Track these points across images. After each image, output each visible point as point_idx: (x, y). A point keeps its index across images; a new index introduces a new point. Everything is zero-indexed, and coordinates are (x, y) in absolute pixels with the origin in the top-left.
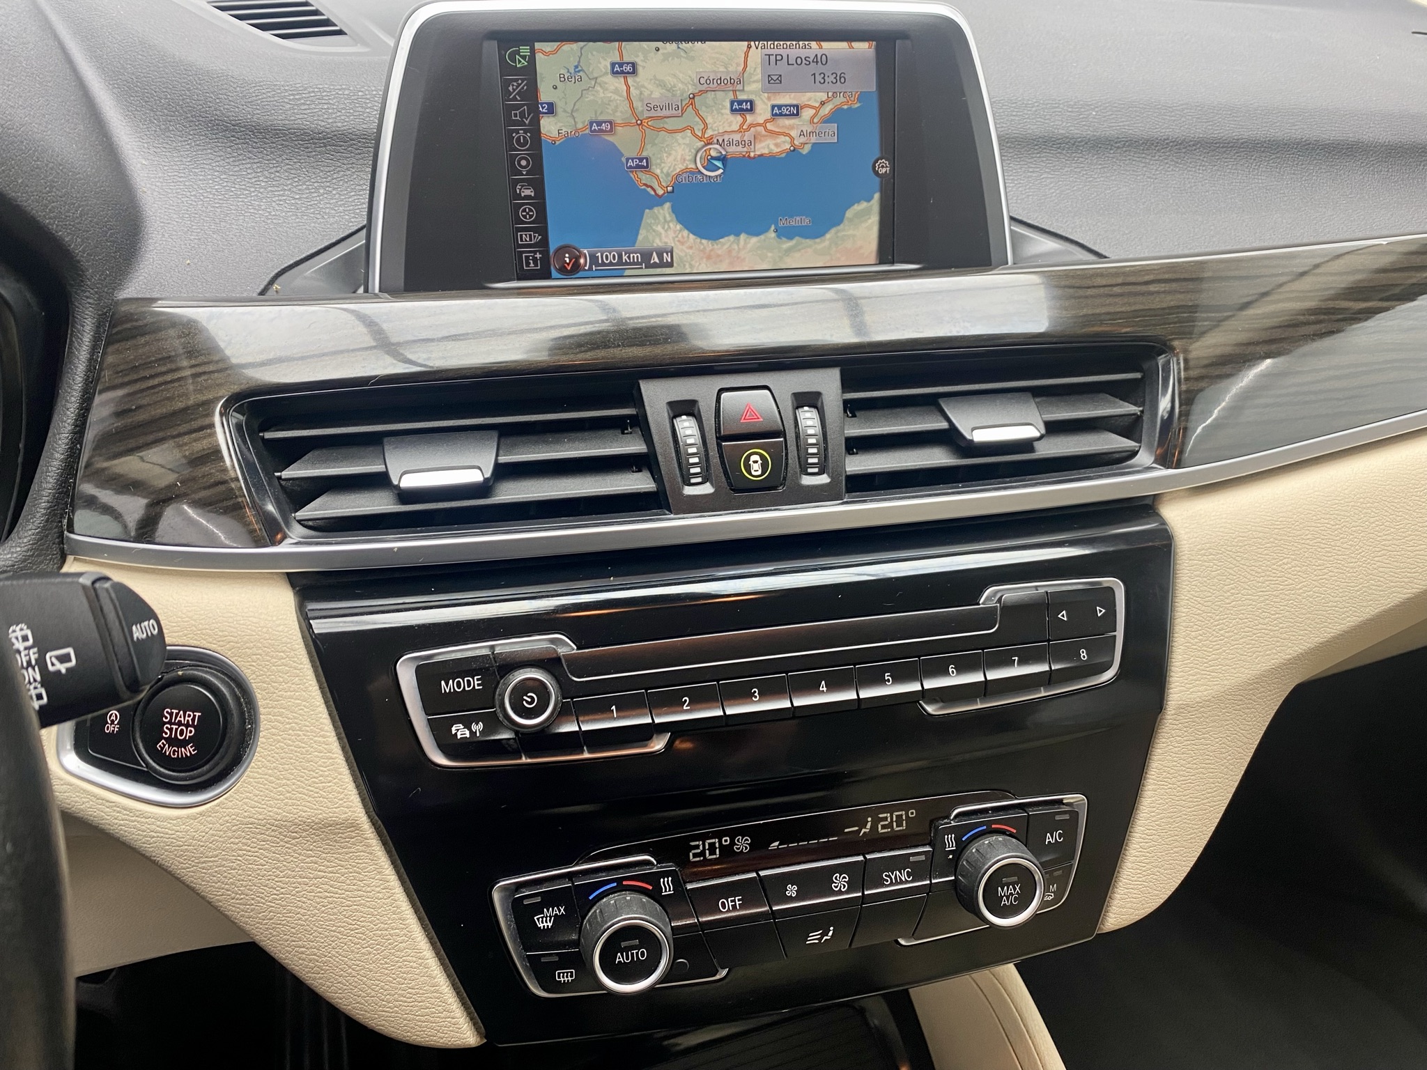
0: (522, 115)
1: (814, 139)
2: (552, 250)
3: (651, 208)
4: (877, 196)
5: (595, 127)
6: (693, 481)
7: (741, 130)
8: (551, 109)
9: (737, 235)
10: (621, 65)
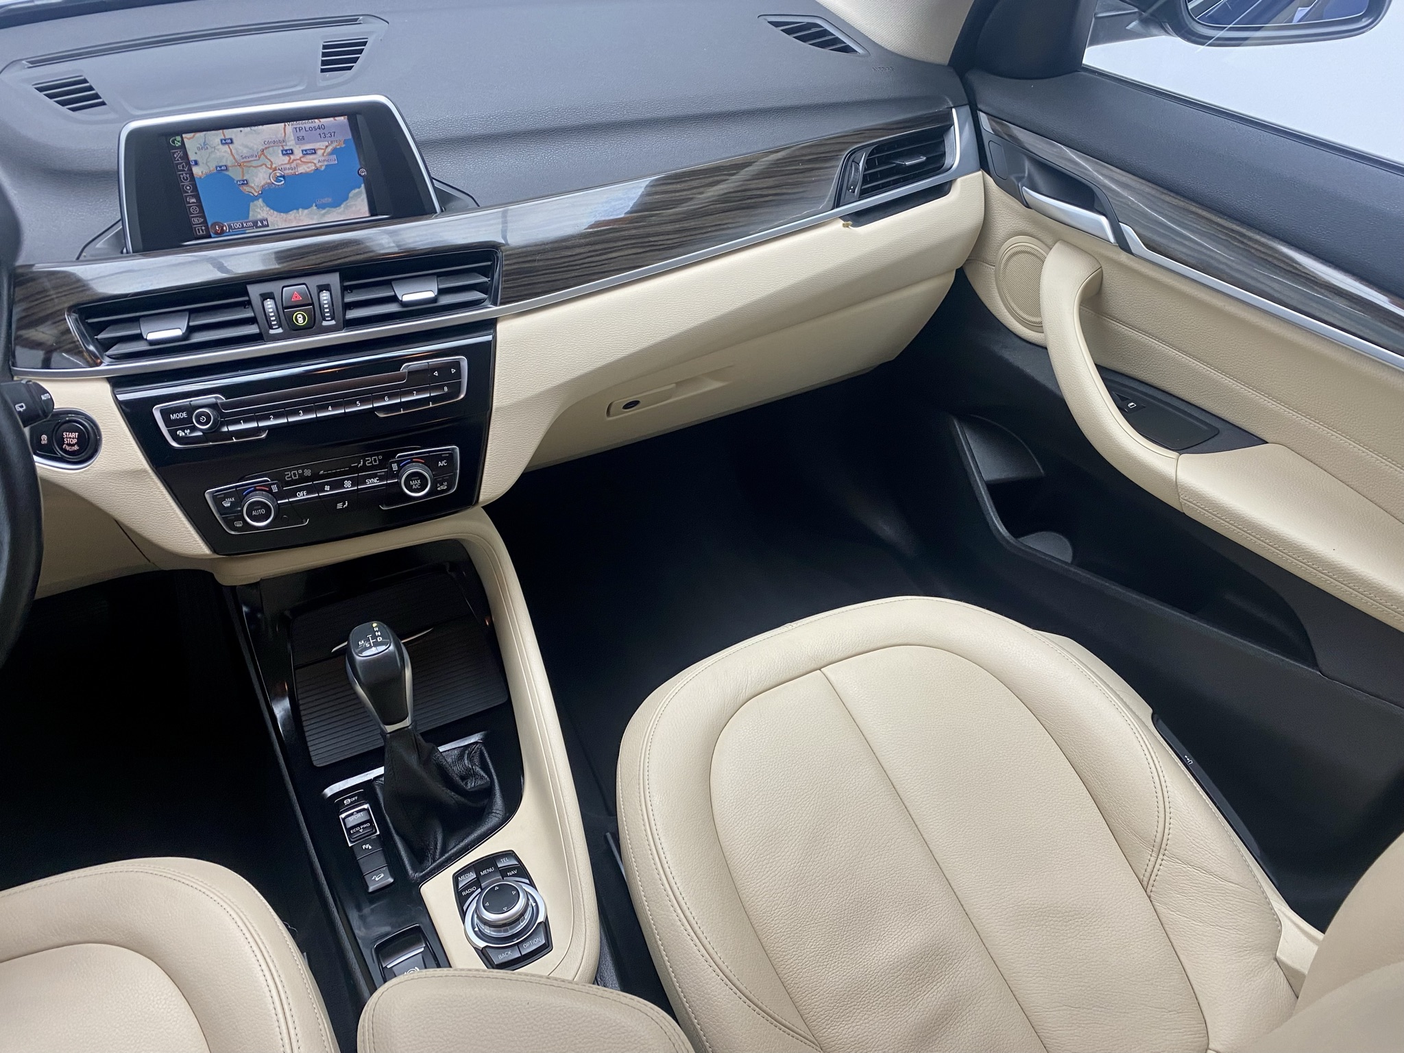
0: (183, 167)
1: (326, 163)
2: (210, 225)
3: (253, 202)
4: (363, 185)
5: (218, 169)
6: (274, 327)
7: (289, 163)
8: (196, 163)
9: (298, 209)
10: (225, 140)
